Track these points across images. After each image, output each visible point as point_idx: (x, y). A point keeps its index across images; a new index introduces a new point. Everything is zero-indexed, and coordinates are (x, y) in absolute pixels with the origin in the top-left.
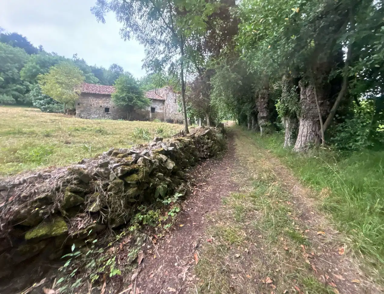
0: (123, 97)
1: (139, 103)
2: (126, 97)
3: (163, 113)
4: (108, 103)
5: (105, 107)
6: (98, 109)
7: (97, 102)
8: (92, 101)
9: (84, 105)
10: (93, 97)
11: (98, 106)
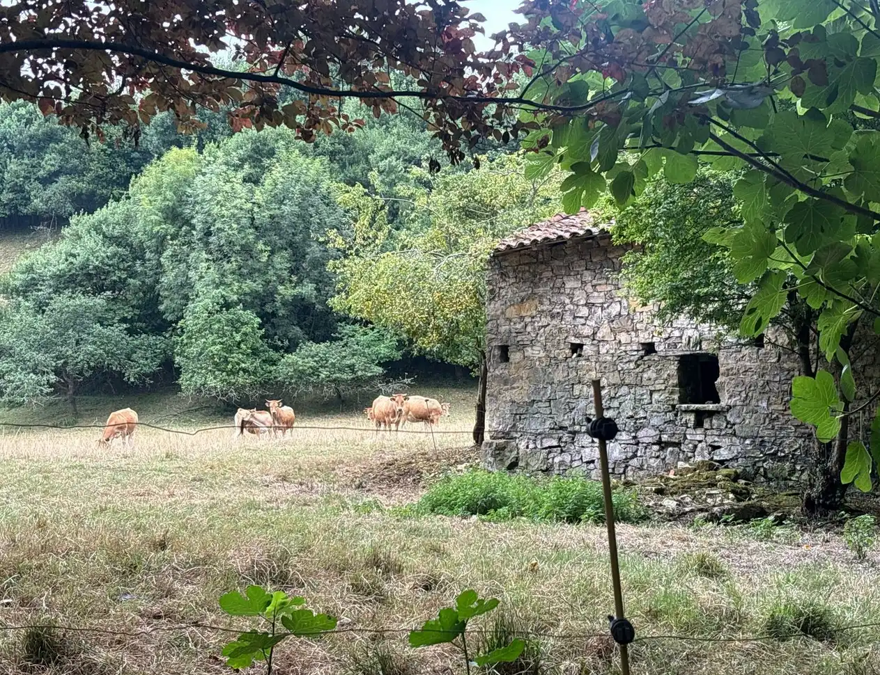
6: (627, 382)
7: (615, 309)
8: (584, 311)
9: (536, 352)
10: (588, 276)
11: (629, 348)
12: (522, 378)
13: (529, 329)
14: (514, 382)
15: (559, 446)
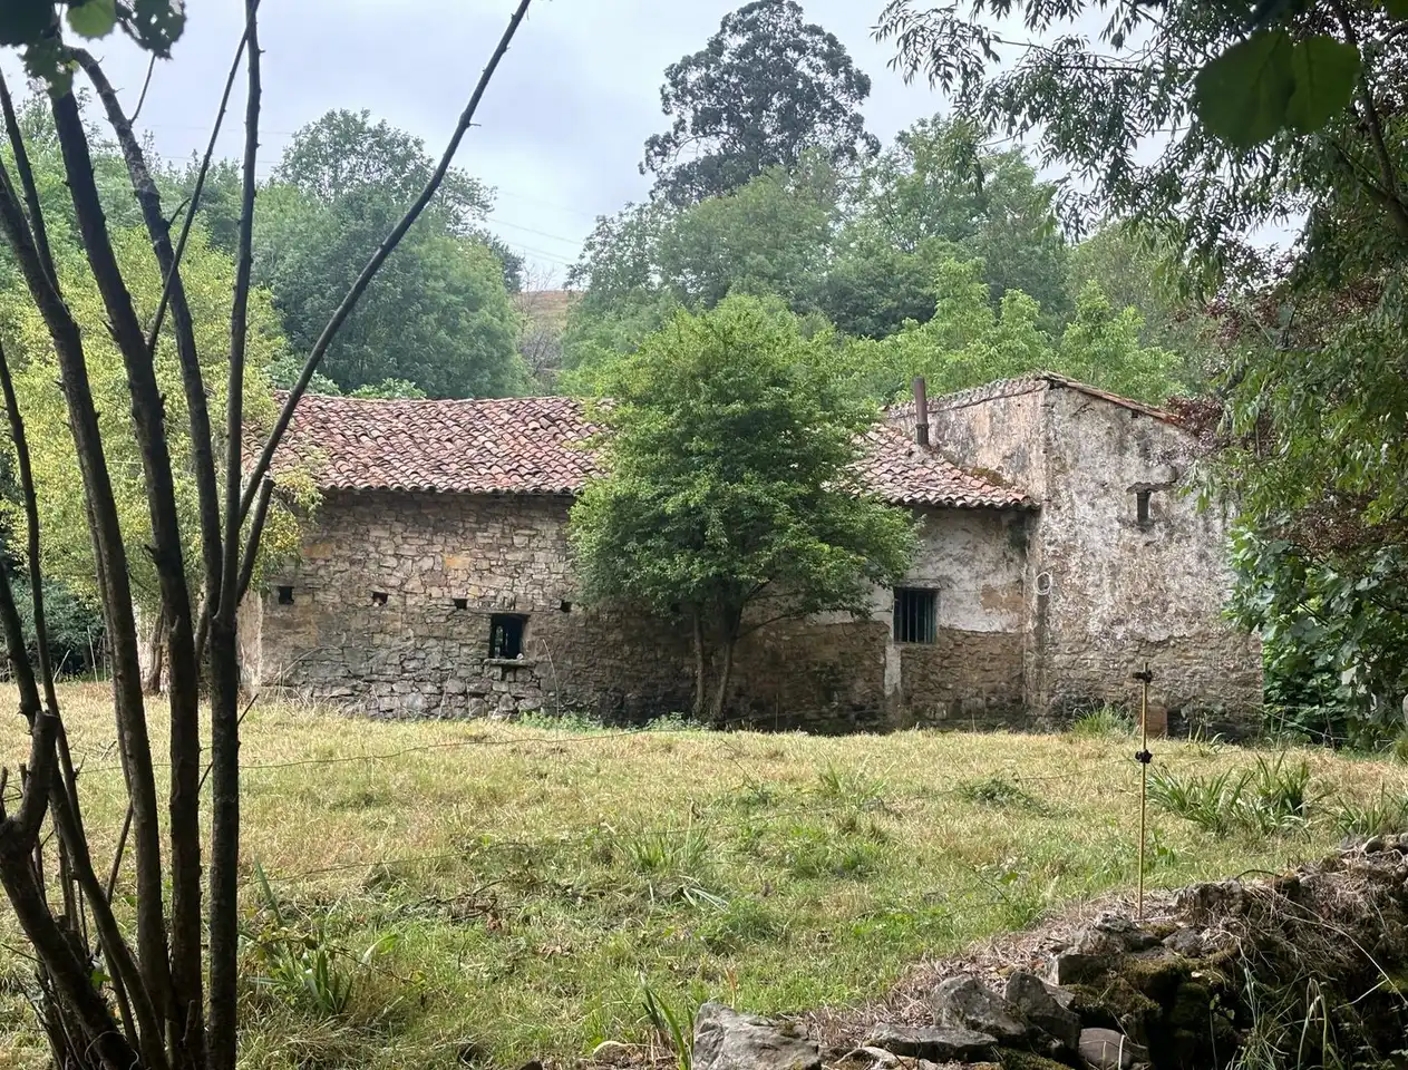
0: (687, 512)
1: (829, 560)
2: (714, 514)
3: (1009, 643)
4: (518, 568)
5: (495, 608)
6: (436, 634)
7: (427, 563)
8: (392, 562)
9: (330, 598)
10: (398, 528)
11: (440, 602)
12: (310, 623)
13: (322, 572)
14: (299, 625)
15: (352, 695)
